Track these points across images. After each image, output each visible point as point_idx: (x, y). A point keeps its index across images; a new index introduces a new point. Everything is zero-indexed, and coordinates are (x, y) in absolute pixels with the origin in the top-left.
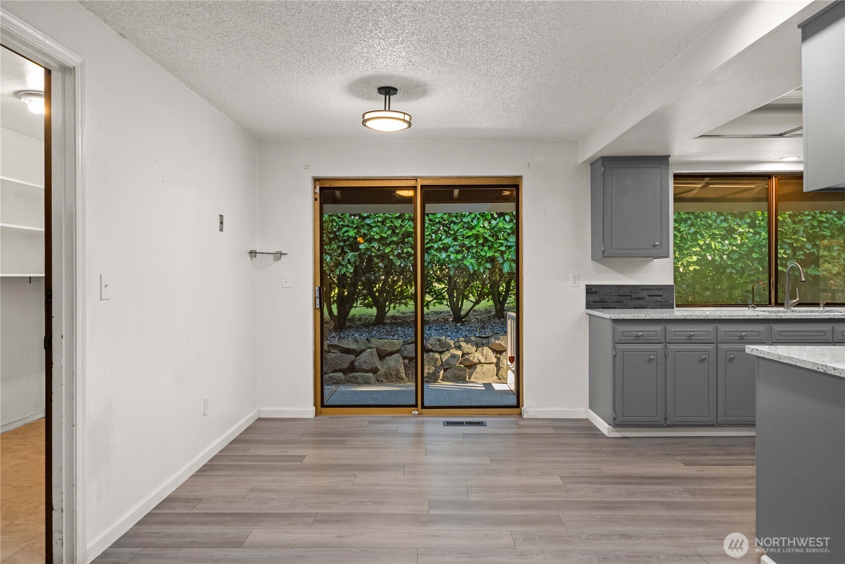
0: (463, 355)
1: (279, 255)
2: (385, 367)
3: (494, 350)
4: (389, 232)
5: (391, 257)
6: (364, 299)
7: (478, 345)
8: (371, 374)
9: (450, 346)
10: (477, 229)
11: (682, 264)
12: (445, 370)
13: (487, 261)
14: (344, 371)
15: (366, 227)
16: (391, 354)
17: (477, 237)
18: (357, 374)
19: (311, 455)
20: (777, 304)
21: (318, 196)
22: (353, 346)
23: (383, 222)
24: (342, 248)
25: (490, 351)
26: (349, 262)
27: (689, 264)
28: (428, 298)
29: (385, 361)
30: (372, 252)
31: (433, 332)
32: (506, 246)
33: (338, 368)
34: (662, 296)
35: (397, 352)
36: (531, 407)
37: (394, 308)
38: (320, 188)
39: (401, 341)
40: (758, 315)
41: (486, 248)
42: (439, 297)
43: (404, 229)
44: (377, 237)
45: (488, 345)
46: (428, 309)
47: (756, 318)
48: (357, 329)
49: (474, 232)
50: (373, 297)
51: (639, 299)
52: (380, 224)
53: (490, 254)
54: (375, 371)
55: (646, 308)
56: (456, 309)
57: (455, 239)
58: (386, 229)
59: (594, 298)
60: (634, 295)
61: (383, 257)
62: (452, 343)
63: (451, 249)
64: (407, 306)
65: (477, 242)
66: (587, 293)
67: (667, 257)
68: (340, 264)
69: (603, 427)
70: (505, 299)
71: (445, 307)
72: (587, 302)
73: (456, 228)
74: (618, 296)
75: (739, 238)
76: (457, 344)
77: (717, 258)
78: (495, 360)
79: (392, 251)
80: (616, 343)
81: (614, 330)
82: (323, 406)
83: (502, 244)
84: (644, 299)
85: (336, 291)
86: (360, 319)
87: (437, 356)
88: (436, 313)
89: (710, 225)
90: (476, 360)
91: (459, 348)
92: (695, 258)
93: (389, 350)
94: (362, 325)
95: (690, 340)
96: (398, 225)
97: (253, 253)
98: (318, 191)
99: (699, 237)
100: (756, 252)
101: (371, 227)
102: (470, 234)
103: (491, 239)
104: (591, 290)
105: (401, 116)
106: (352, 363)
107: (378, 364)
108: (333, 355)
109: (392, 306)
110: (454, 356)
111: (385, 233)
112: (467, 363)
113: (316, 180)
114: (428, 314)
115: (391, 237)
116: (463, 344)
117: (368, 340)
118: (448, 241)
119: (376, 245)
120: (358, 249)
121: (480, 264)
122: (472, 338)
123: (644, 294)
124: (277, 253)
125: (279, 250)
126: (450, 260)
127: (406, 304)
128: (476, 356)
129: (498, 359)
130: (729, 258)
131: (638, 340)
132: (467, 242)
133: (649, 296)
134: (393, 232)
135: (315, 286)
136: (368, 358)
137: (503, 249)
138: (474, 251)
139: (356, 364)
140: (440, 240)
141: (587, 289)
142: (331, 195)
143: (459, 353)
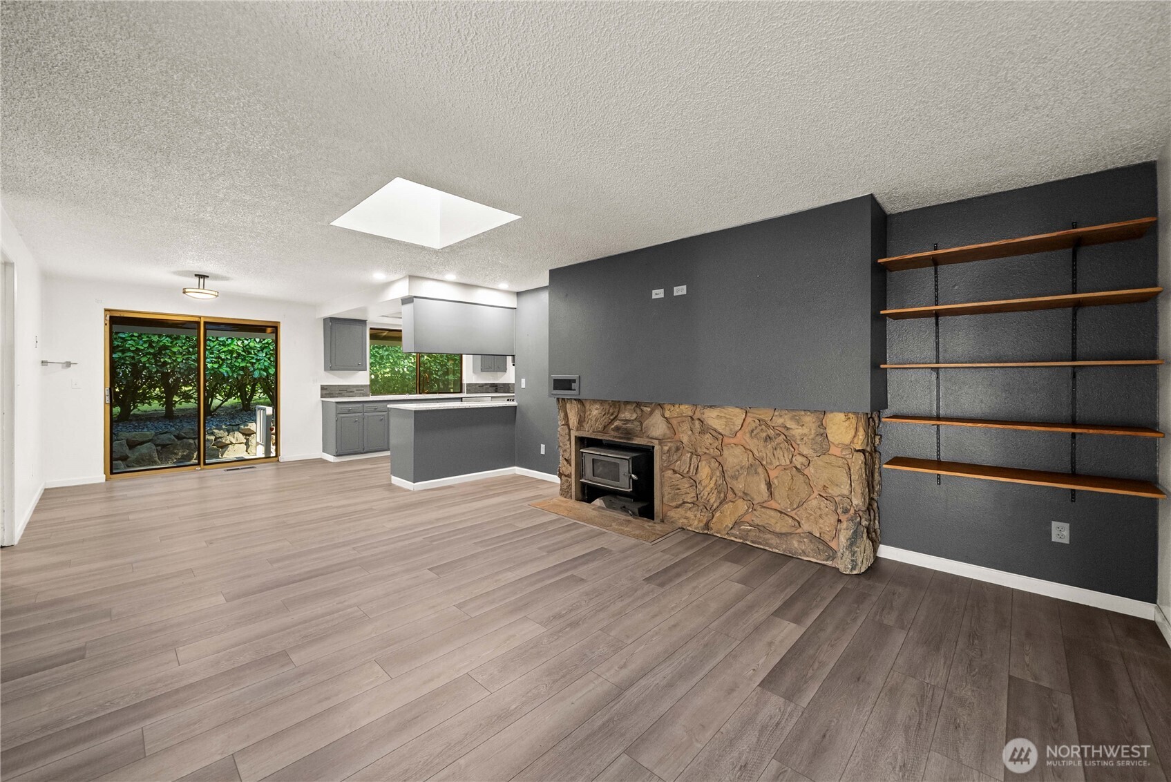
0: (216, 439)
1: (68, 364)
2: (136, 454)
3: (243, 434)
4: (146, 345)
7: (229, 431)
10: (232, 346)
15: (119, 340)
16: (142, 443)
17: (231, 352)
20: (420, 393)
21: (108, 322)
23: (140, 337)
25: (240, 435)
27: (385, 373)
29: (135, 450)
32: (256, 359)
34: (362, 390)
35: (149, 441)
36: (284, 456)
38: (111, 317)
39: (153, 432)
41: (239, 360)
43: (161, 344)
44: (133, 349)
45: (238, 430)
51: (351, 392)
53: (243, 365)
55: (355, 396)
59: (325, 392)
60: (348, 390)
64: (151, 405)
65: (231, 356)
66: (321, 389)
67: (366, 370)
69: (330, 458)
70: (251, 397)
72: (321, 395)
73: (212, 344)
74: (339, 390)
75: (413, 359)
77: (401, 370)
78: (245, 441)
79: (148, 360)
80: (337, 413)
81: (336, 407)
82: (112, 473)
83: (253, 358)
84: (354, 392)
89: (397, 351)
90: (228, 442)
93: (141, 440)
95: (375, 410)
97: (44, 362)
98: (108, 318)
99: (390, 357)
102: (225, 349)
103: (243, 353)
104: (323, 388)
105: (214, 293)
111: (142, 345)
112: (219, 445)
113: (106, 310)
115: (148, 349)
116: (216, 431)
121: (233, 372)
122: (224, 427)
123: (354, 389)
124: (66, 363)
125: (69, 361)
127: (150, 404)
128: (229, 439)
129: (247, 440)
130: (408, 370)
131: (349, 411)
132: (223, 356)
133: (357, 390)
135: (105, 387)
137: (254, 361)
141: (321, 387)
142: (117, 322)
143: (213, 438)
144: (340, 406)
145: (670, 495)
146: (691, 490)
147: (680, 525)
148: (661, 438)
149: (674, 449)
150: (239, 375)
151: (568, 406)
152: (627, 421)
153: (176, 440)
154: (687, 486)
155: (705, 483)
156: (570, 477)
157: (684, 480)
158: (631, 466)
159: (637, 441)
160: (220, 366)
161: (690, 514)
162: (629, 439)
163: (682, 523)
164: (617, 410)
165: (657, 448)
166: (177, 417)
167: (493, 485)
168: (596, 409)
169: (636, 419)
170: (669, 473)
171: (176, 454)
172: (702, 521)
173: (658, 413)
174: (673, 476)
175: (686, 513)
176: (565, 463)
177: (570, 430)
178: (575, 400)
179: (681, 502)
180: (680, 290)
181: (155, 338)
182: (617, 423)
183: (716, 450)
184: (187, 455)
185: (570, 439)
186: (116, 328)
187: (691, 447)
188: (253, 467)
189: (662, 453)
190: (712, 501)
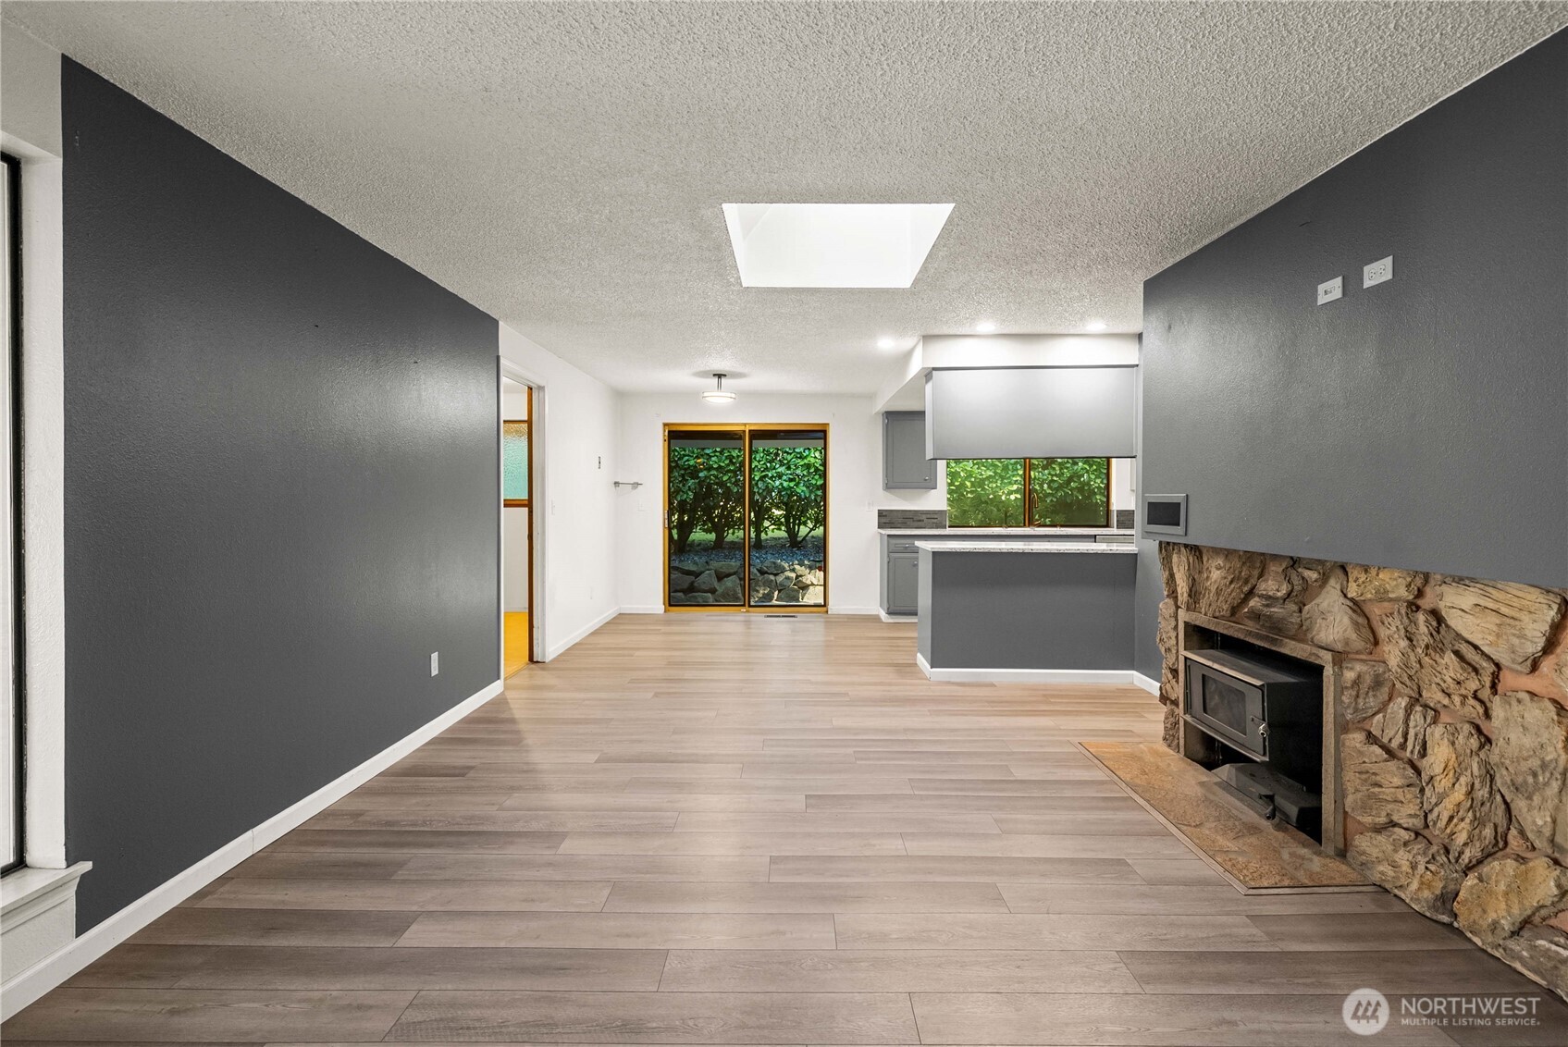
0: (797, 577)
1: (636, 485)
2: (723, 587)
4: (727, 462)
5: (728, 485)
6: (704, 525)
8: (709, 595)
9: (784, 568)
11: (1003, 493)
12: (780, 591)
13: (818, 489)
14: (685, 591)
16: (729, 575)
17: (808, 466)
18: (696, 594)
19: (664, 629)
21: (666, 438)
22: (693, 568)
23: (721, 452)
24: (683, 476)
26: (689, 489)
28: (766, 523)
30: (711, 479)
31: (769, 556)
33: (678, 588)
34: (937, 518)
35: (734, 573)
36: (834, 607)
37: (733, 533)
38: (669, 432)
41: (817, 477)
42: (777, 522)
44: (715, 466)
46: (767, 535)
48: (697, 553)
49: (806, 461)
50: (713, 522)
51: (920, 521)
52: (718, 454)
54: (713, 591)
55: (925, 528)
56: (792, 534)
57: (789, 468)
58: (724, 458)
59: (883, 520)
60: (917, 518)
61: (722, 484)
62: (786, 565)
63: (785, 477)
66: (879, 516)
67: (935, 488)
68: (681, 490)
69: (883, 616)
71: (782, 534)
72: (878, 523)
73: (789, 457)
74: (904, 519)
76: (792, 567)
80: (889, 552)
81: (888, 542)
82: (670, 605)
84: (923, 520)
85: (676, 517)
86: (699, 545)
87: (772, 577)
88: (775, 539)
90: (807, 582)
91: (793, 570)
92: (1015, 487)
93: (727, 571)
94: (702, 549)
96: (735, 455)
97: (616, 484)
98: (666, 433)
100: (1075, 482)
101: (711, 457)
104: (881, 514)
105: (731, 390)
106: (693, 582)
107: (716, 584)
108: (676, 575)
109: (731, 531)
110: (788, 578)
111: (724, 462)
112: (801, 585)
113: (665, 425)
114: (767, 540)
116: (797, 567)
117: (707, 562)
118: (782, 469)
119: (714, 472)
120: (698, 477)
121: (811, 492)
122: (806, 562)
123: (924, 517)
124: (634, 483)
125: (636, 481)
126: (783, 487)
130: (1049, 487)
131: (906, 549)
133: (927, 518)
134: (731, 461)
135: (664, 510)
136: (707, 579)
138: (806, 479)
139: (696, 584)
140: (774, 468)
141: (879, 513)
142: (677, 436)
143: (793, 575)
144: (893, 541)
145: (1359, 795)
146: (1409, 796)
147: (1376, 877)
148: (1339, 647)
149: (1368, 680)
150: (816, 495)
151: (1175, 558)
152: (1271, 600)
153: (759, 574)
154: (1397, 781)
155: (1443, 784)
156: (1177, 705)
157: (1392, 765)
158: (1266, 704)
159: (1292, 649)
160: (797, 485)
161: (1403, 858)
162: (1274, 641)
163: (1382, 873)
164: (1256, 573)
165: (1328, 672)
166: (765, 547)
167: (1053, 696)
168: (1218, 569)
169: (1289, 595)
170: (1355, 739)
171: (758, 591)
172: (1429, 887)
173: (1334, 585)
174: (1365, 748)
175: (1396, 851)
176: (1170, 676)
177: (1178, 607)
178: (1186, 546)
179: (1383, 820)
180: (1378, 272)
181: (735, 453)
182: (1254, 603)
183: (1472, 701)
184: (768, 594)
185: (1176, 627)
186: (677, 445)
187: (1408, 683)
188: (794, 616)
189: (1340, 689)
190: (1461, 838)
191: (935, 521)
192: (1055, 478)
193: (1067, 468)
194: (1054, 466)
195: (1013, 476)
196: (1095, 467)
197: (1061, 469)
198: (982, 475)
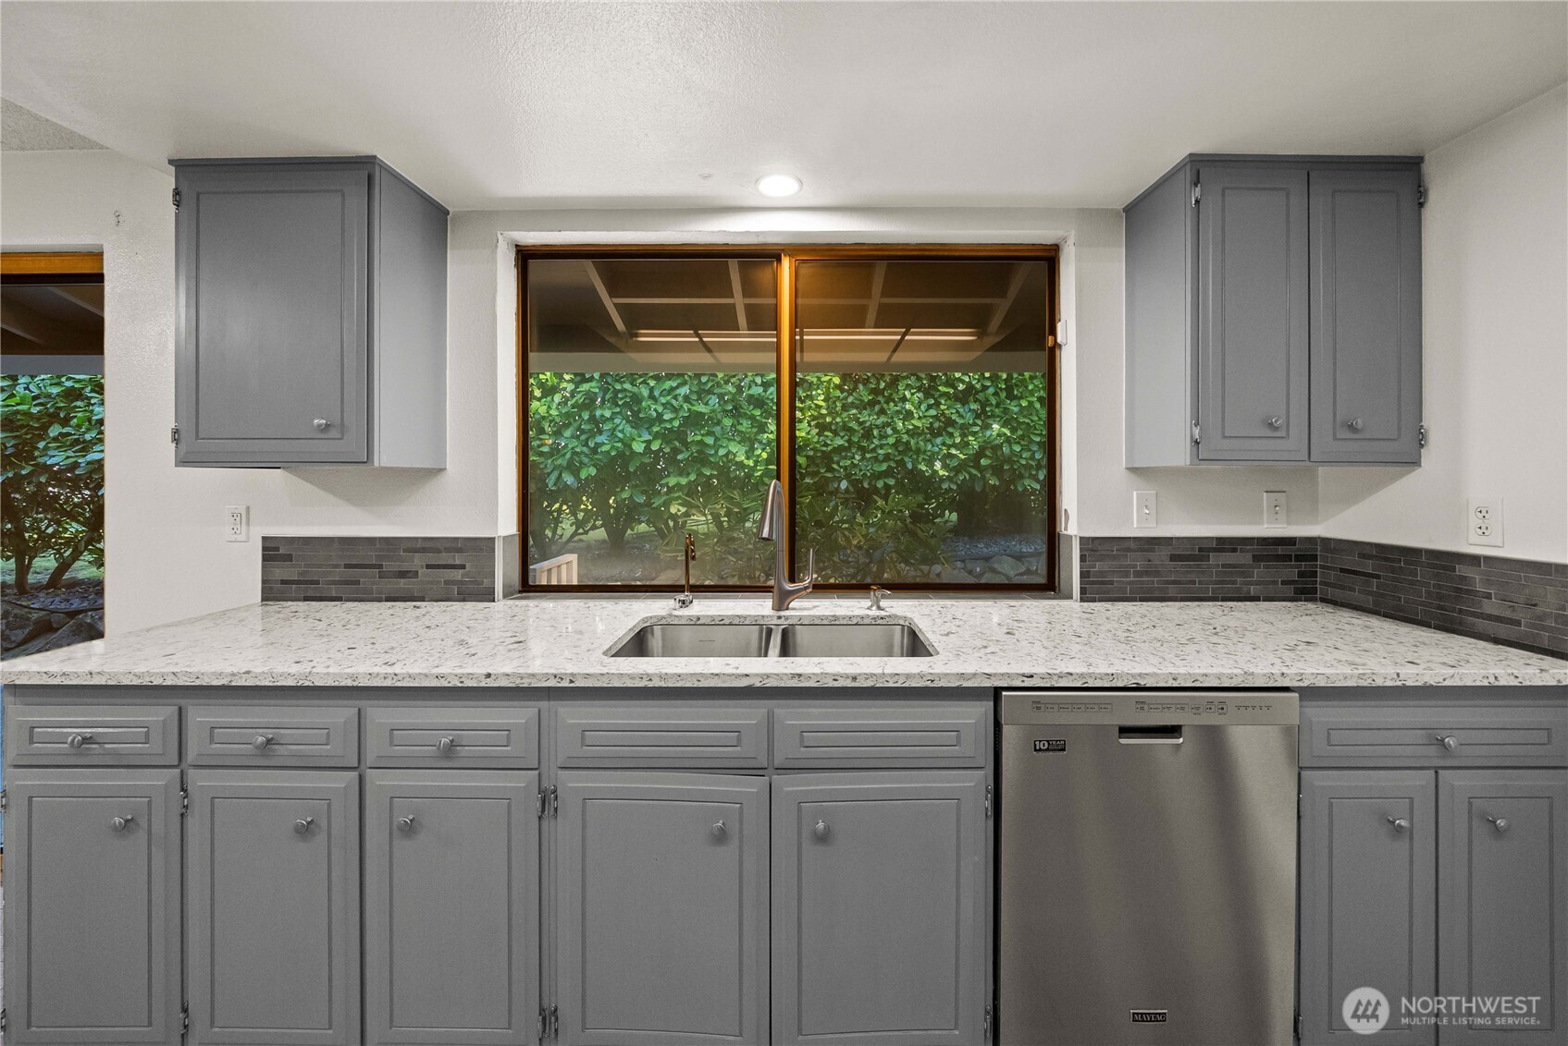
34: (463, 567)
40: (489, 675)
47: (483, 685)
51: (403, 574)
55: (422, 599)
59: (281, 572)
60: (389, 566)
66: (265, 558)
72: (264, 582)
74: (347, 566)
84: (416, 574)
104: (274, 551)
123: (417, 562)
133: (428, 567)
141: (264, 549)
191: (458, 575)
192: (953, 451)
193: (974, 434)
194: (950, 430)
195: (881, 447)
196: (1020, 432)
197: (963, 435)
198: (826, 445)
